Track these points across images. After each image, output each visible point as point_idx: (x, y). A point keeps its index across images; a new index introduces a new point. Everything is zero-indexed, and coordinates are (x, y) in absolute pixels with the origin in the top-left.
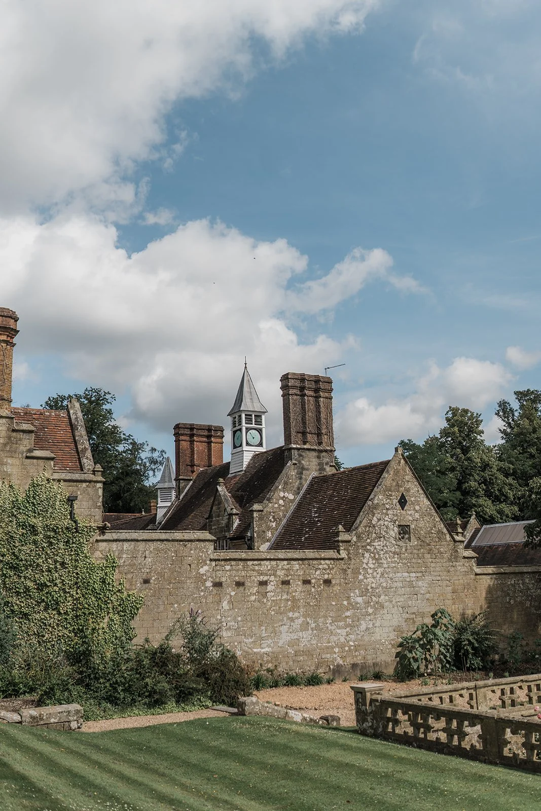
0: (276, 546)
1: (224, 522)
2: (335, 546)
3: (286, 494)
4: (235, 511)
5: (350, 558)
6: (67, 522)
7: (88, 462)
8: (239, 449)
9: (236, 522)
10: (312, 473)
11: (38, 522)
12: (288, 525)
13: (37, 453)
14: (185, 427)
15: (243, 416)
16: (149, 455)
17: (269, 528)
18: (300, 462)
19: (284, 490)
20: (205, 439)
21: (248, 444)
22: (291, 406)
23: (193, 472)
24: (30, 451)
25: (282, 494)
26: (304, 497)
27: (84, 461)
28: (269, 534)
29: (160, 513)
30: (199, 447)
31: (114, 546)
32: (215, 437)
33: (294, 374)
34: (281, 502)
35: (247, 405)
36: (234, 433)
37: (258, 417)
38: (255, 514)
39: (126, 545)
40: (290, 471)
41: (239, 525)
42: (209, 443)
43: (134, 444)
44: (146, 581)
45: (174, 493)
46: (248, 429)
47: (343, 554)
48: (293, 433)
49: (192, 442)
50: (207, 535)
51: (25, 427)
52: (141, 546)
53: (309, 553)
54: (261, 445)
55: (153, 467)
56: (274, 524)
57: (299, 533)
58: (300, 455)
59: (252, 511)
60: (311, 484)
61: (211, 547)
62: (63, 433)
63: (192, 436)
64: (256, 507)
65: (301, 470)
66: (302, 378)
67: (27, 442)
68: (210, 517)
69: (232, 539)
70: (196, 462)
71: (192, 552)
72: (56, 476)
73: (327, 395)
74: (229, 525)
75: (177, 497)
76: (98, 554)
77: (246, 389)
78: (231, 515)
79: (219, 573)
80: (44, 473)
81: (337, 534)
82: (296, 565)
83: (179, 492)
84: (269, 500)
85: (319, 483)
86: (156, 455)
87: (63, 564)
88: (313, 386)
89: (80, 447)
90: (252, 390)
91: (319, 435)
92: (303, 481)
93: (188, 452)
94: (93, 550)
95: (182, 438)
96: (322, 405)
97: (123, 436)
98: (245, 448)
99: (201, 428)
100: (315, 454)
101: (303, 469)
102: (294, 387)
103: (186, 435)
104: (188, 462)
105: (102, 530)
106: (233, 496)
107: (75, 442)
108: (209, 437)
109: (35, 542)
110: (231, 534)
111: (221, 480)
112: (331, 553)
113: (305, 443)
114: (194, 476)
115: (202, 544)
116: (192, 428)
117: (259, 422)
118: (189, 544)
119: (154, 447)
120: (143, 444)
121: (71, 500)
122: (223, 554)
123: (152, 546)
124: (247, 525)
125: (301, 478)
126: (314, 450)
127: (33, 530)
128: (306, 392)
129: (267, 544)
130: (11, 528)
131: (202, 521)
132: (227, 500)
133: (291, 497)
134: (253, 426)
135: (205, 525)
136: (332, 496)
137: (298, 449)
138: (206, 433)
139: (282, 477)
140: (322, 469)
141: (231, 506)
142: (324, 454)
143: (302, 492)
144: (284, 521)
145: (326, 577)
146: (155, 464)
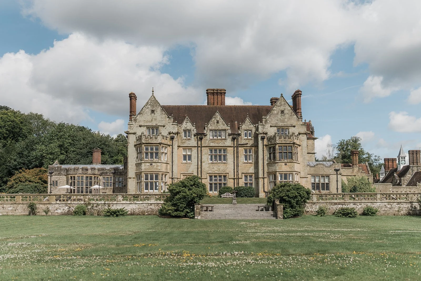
0: (407, 186)
1: (396, 181)
2: (416, 186)
3: (409, 176)
4: (398, 179)
5: (419, 188)
6: (368, 182)
7: (370, 172)
8: (399, 165)
9: (398, 181)
10: (415, 171)
11: (364, 182)
12: (409, 182)
13: (363, 172)
14: (387, 159)
15: (401, 158)
16: (374, 158)
17: (405, 182)
18: (412, 169)
19: (408, 175)
20: (392, 162)
21: (402, 164)
22: (410, 157)
23: (389, 169)
24: (362, 172)
25: (408, 176)
26: (413, 176)
27: (369, 172)
28: (405, 184)
29: (381, 179)
30: (390, 163)
31: (375, 185)
32: (394, 161)
33: (411, 150)
34: (408, 177)
35: (401, 155)
36: (399, 161)
37: (404, 158)
38: (402, 180)
39: (377, 185)
40: (410, 170)
41: (399, 182)
42: (393, 162)
43: (369, 154)
44: (381, 191)
45: (384, 174)
46: (402, 161)
47: (418, 187)
48: (411, 163)
49: (388, 162)
50: (391, 184)
51: (361, 168)
52: (380, 186)
53: (411, 187)
54: (405, 164)
55: (376, 162)
56: (406, 182)
57: (411, 183)
58: (412, 167)
59: (401, 179)
60: (415, 174)
61: (392, 186)
62: (365, 168)
63: (388, 161)
64: (402, 178)
65: (413, 171)
66: (413, 151)
67: (361, 170)
68: (393, 180)
69: (397, 185)
70: (390, 167)
71: (388, 186)
72: (366, 175)
73: (419, 154)
74: (397, 182)
75: (385, 175)
76: (373, 187)
77: (401, 151)
78: (397, 180)
79: (393, 190)
80: (364, 175)
81: (417, 183)
82: (408, 189)
83: (385, 174)
84: (405, 177)
85: (417, 173)
86: (376, 158)
87: (368, 188)
88: (416, 152)
89: (368, 170)
90: (403, 152)
91: (417, 163)
92: (413, 173)
93: (388, 165)
94: (372, 186)
95: (386, 162)
96: (418, 156)
97: (365, 153)
98: (401, 165)
99: (391, 159)
100: (416, 167)
101: (413, 170)
102: (411, 153)
103: (387, 161)
104: (388, 167)
105: (373, 183)
106: (398, 176)
107: (368, 169)
108: (393, 161)
109: (363, 185)
110: (397, 184)
111: (395, 172)
112: (415, 187)
113: (414, 165)
114: (389, 170)
115: (390, 185)
116: (388, 159)
117: (404, 159)
118: (388, 185)
119: (376, 155)
120: (372, 154)
121: (368, 179)
122: (394, 187)
123: (382, 186)
124: (400, 182)
125: (413, 172)
126: (416, 166)
127: (363, 183)
128: (414, 154)
129: (405, 185)
130: (360, 183)
131: (391, 181)
132: (396, 177)
133: (410, 176)
134: (403, 160)
135: (392, 182)
136: (418, 176)
137: (412, 166)
138: (392, 160)
139: (408, 172)
140: (418, 170)
141: (397, 178)
142: (418, 167)
143: (413, 175)
144: (409, 181)
145: (414, 191)
146: (376, 161)
